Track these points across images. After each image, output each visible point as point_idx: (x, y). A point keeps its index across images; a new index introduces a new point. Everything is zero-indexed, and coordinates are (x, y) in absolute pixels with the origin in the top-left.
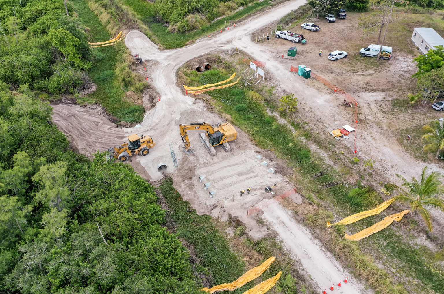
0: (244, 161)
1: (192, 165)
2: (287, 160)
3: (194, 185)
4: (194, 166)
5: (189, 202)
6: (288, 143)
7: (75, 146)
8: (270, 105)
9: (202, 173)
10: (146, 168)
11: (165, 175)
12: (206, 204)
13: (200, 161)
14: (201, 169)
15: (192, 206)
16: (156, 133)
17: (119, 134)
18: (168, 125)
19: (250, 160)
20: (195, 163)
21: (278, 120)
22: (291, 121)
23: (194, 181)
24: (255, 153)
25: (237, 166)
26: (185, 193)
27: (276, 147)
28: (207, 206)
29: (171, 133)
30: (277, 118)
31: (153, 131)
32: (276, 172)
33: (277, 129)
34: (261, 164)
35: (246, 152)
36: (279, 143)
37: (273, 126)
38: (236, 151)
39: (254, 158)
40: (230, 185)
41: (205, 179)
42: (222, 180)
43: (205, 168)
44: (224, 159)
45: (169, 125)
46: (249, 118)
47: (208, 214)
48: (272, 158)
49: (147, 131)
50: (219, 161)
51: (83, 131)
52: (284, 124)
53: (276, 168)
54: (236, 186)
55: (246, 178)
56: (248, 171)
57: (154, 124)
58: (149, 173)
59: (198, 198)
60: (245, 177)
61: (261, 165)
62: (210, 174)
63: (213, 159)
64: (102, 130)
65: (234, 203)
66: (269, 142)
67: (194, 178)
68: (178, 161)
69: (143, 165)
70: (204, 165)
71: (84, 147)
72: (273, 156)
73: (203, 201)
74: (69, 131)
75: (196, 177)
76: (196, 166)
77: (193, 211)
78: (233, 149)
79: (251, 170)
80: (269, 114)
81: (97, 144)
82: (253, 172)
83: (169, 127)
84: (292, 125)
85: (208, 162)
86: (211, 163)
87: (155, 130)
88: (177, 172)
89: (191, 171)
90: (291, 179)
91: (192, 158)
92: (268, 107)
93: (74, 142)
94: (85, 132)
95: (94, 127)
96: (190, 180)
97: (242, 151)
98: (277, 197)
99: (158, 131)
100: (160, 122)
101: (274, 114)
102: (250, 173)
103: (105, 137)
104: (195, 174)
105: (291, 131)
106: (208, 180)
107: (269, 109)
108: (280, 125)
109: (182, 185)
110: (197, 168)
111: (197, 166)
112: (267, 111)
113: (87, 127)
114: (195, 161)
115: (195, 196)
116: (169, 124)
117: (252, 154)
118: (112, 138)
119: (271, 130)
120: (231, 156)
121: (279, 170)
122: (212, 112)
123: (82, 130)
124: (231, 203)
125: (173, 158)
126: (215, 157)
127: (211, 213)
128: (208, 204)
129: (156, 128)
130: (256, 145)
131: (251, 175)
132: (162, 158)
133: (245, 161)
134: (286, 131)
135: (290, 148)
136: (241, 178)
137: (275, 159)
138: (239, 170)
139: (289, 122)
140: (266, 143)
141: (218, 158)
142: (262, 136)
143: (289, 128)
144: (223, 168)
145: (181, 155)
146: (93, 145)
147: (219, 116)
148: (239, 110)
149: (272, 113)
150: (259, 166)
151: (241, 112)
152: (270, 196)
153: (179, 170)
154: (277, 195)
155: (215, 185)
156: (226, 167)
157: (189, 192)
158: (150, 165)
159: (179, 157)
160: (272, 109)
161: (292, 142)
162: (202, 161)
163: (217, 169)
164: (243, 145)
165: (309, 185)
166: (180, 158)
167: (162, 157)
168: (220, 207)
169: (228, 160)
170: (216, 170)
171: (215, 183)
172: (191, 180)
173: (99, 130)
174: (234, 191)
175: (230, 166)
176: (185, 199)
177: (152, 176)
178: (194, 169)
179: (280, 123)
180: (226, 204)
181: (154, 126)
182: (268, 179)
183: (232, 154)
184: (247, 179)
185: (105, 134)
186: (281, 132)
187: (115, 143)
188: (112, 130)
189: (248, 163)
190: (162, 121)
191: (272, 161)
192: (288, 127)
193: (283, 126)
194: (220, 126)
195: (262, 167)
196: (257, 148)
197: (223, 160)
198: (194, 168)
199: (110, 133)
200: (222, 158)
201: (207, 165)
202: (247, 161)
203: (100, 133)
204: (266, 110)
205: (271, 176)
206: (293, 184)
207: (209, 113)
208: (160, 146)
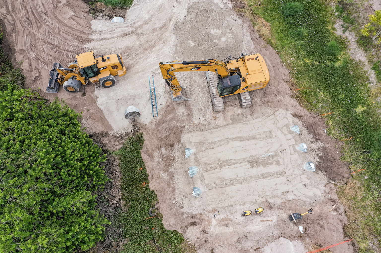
0: (268, 134)
1: (179, 124)
2: (345, 145)
3: (173, 159)
4: (182, 127)
5: (156, 196)
6: (356, 106)
7: (13, 42)
8: (344, 15)
9: (191, 142)
10: (105, 112)
11: (135, 126)
12: (182, 207)
13: (194, 119)
14: (192, 134)
15: (159, 205)
16: (138, 43)
17: (82, 32)
18: (161, 28)
19: (279, 133)
20: (183, 121)
21: (350, 49)
22: (376, 59)
23: (176, 153)
24: (291, 119)
25: (253, 142)
26: (156, 172)
27: (332, 109)
28: (183, 213)
29: (161, 49)
30: (351, 44)
31: (134, 37)
32: (319, 167)
33: (344, 69)
34: (297, 148)
35: (277, 113)
36: (340, 101)
37: (338, 60)
38: (259, 108)
39: (286, 132)
40: (232, 182)
41: (193, 157)
42: (221, 167)
43: (199, 133)
44: (235, 120)
45: (164, 29)
46: (300, 36)
47: (180, 231)
48: (318, 134)
49: (126, 34)
50: (225, 123)
51: (33, 14)
52: (360, 61)
53: (320, 158)
54: (240, 186)
55: (262, 175)
56: (269, 158)
57: (139, 23)
58: (109, 120)
59: (174, 191)
60: (261, 170)
61: (295, 151)
62: (203, 149)
63: (215, 118)
64: (60, 17)
65: (227, 230)
66: (322, 94)
67: (177, 146)
68: (159, 107)
69: (100, 107)
70: (199, 127)
71: (24, 48)
72: (321, 130)
73: (178, 199)
74: (14, 11)
75: (180, 145)
76: (184, 126)
77: (159, 218)
78: (256, 103)
79: (275, 159)
80: (339, 32)
81: (44, 46)
82: (278, 163)
83: (162, 34)
84: (374, 69)
85: (206, 123)
86: (211, 126)
87: (138, 35)
88: (153, 126)
89: (174, 134)
90: (341, 193)
91: (181, 111)
92: (339, 16)
93: (14, 35)
94: (35, 17)
95: (50, 9)
96: (170, 148)
97: (270, 111)
98: (307, 240)
99: (142, 38)
100: (150, 19)
101: (347, 34)
102: (271, 164)
103: (59, 35)
104: (180, 140)
105: (368, 79)
106: (197, 161)
107: (341, 22)
108: (351, 61)
109: (156, 154)
110: (186, 131)
111: (186, 127)
112: (336, 26)
113: (41, 7)
114: (185, 118)
115: (169, 185)
116: (164, 26)
117: (285, 121)
118: (69, 38)
119: (333, 68)
120: (249, 117)
121: (324, 164)
122: (240, 15)
123: (32, 11)
124: (222, 230)
125: (152, 102)
126: (220, 115)
127: (185, 232)
128: (185, 209)
129: (140, 31)
130: (298, 98)
131: (273, 169)
132: (134, 99)
133: (270, 135)
134: (358, 78)
135: (356, 118)
136: (255, 171)
137: (324, 136)
138: (254, 153)
139: (370, 61)
140: (316, 96)
141: (225, 119)
142: (313, 79)
143: (366, 72)
144: (228, 140)
145: (166, 99)
146: (39, 46)
147: (249, 26)
148: (288, 16)
149: (344, 31)
150: (292, 151)
151: (290, 20)
152: (294, 234)
153: (158, 124)
154: (308, 235)
155: (205, 174)
156: (235, 139)
157: (162, 174)
158: (113, 107)
159: (162, 102)
160: (346, 25)
161: (363, 104)
162: (197, 118)
163: (219, 139)
164: (275, 99)
165: (372, 213)
166: (164, 103)
167: (134, 97)
168: (201, 229)
169: (240, 125)
170: (215, 143)
171: (207, 171)
172: (172, 150)
173: (56, 18)
174: (234, 199)
175: (241, 139)
176: (153, 185)
177: (113, 126)
178: (181, 132)
179: (351, 58)
180: (212, 229)
181: (140, 27)
182: (301, 185)
183: (252, 114)
184: (264, 176)
185: (62, 27)
186: (350, 77)
187: (72, 49)
188: (74, 22)
189: (274, 140)
190: (154, 18)
191: (317, 140)
192: (365, 69)
193: (357, 65)
194: (243, 58)
195: (296, 156)
196: (298, 106)
197: (233, 123)
198: (180, 129)
199: (70, 28)
200: (232, 119)
201: (203, 127)
202: (274, 134)
203: (55, 23)
204: (334, 23)
205: (307, 182)
206: (342, 209)
207: (234, 16)
208: (136, 73)
